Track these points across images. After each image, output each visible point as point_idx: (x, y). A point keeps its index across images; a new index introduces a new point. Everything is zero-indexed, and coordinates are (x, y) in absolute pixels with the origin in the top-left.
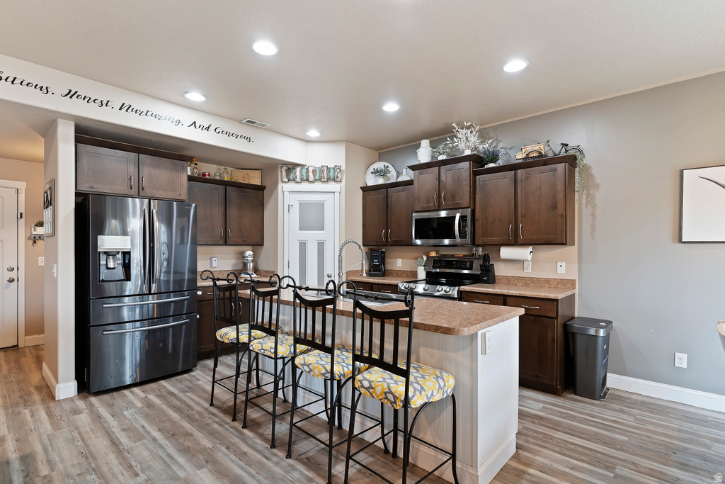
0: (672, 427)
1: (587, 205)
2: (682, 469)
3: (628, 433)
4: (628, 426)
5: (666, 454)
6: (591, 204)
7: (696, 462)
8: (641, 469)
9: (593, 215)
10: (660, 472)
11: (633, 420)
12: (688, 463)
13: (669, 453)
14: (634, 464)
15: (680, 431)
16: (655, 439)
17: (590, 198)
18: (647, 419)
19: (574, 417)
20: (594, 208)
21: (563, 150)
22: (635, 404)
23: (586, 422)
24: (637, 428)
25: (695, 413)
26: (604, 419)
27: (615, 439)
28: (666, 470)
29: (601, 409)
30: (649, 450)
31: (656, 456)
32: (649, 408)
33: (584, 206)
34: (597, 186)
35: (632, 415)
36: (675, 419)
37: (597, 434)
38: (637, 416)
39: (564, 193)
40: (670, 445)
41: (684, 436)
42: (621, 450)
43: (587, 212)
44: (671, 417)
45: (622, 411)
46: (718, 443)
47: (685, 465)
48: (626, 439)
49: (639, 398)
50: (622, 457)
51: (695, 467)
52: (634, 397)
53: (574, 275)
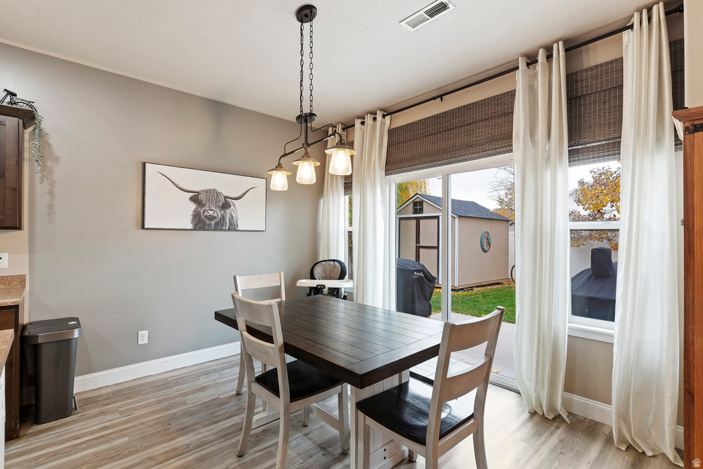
0: (152, 402)
1: (42, 180)
2: (184, 434)
3: (124, 432)
4: (119, 424)
5: (166, 429)
6: (48, 179)
7: (187, 421)
8: (159, 459)
9: (51, 193)
10: (173, 449)
11: (119, 416)
12: (183, 426)
13: (166, 427)
14: (150, 459)
15: (159, 402)
16: (148, 422)
17: (46, 173)
18: (130, 407)
19: (56, 453)
20: (52, 184)
21: (8, 99)
22: (108, 398)
23: (76, 449)
24: (128, 422)
25: (158, 380)
26: (92, 433)
27: (117, 447)
28: (176, 444)
29: (81, 424)
30: (151, 435)
31: (161, 437)
32: (123, 395)
33: (37, 180)
34: (56, 159)
35: (113, 412)
36: (150, 393)
37: (96, 454)
38: (120, 409)
39: (16, 159)
40: (163, 419)
41: (165, 404)
42: (130, 454)
43: (41, 188)
44: (145, 394)
45: (103, 413)
46: (187, 396)
47: (183, 429)
48: (127, 438)
49: (109, 390)
50: (136, 461)
51: (190, 426)
52: (103, 391)
53: (24, 271)
